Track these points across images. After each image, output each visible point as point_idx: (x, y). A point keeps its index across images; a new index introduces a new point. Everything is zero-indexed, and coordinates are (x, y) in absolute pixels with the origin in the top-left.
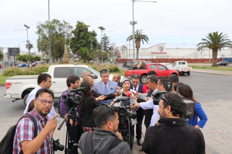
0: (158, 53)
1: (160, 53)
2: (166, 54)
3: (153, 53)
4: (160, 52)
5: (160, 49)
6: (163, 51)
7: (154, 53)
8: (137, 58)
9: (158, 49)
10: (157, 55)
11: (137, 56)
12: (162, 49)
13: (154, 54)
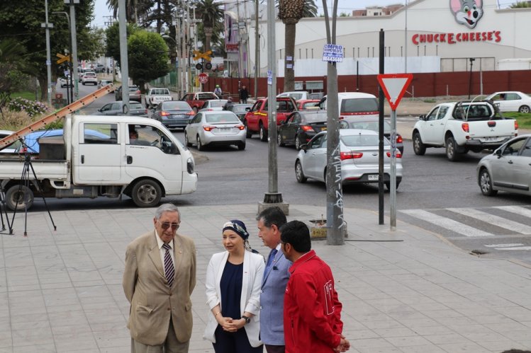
0: (451, 39)
1: (465, 37)
2: (499, 40)
3: (423, 39)
4: (465, 30)
5: (462, 16)
6: (483, 27)
7: (430, 38)
8: (289, 72)
9: (455, 14)
10: (444, 47)
11: (287, 62)
12: (475, 15)
13: (431, 46)
